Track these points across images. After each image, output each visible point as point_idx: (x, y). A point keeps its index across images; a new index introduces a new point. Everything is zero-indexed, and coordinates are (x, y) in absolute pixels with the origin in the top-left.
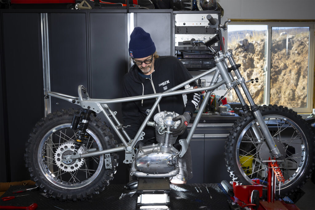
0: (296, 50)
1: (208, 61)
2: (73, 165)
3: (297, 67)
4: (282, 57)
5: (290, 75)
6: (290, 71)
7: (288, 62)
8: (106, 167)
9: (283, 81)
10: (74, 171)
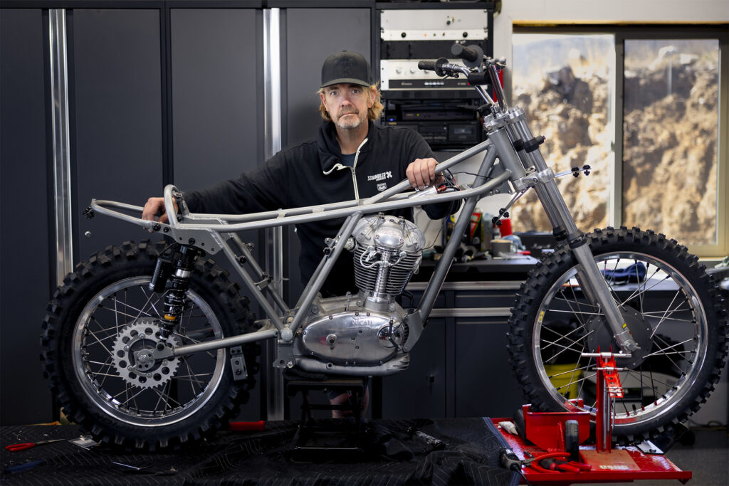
0: (702, 95)
1: (463, 128)
2: (159, 371)
3: (704, 142)
4: (663, 117)
5: (686, 163)
6: (686, 154)
7: (681, 129)
8: (236, 378)
9: (668, 180)
10: (164, 383)
